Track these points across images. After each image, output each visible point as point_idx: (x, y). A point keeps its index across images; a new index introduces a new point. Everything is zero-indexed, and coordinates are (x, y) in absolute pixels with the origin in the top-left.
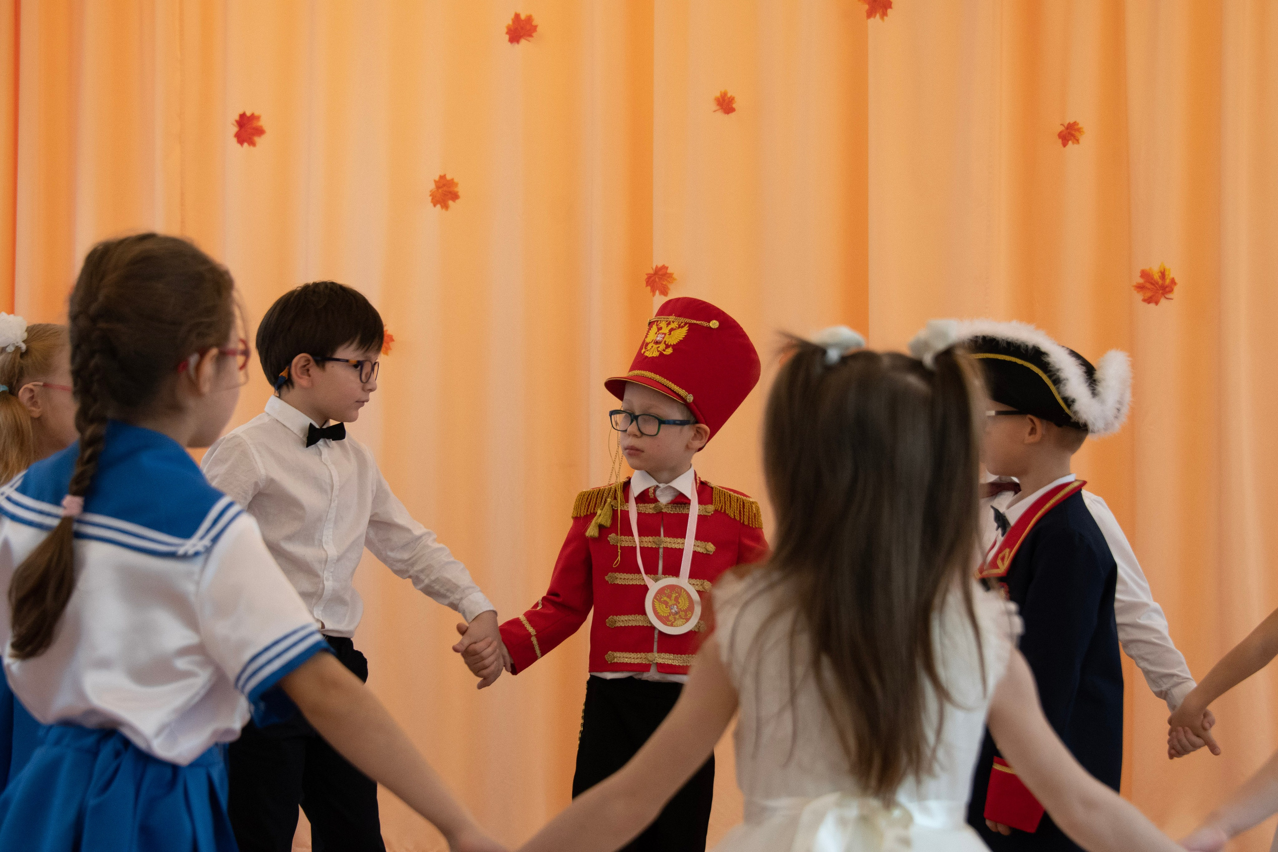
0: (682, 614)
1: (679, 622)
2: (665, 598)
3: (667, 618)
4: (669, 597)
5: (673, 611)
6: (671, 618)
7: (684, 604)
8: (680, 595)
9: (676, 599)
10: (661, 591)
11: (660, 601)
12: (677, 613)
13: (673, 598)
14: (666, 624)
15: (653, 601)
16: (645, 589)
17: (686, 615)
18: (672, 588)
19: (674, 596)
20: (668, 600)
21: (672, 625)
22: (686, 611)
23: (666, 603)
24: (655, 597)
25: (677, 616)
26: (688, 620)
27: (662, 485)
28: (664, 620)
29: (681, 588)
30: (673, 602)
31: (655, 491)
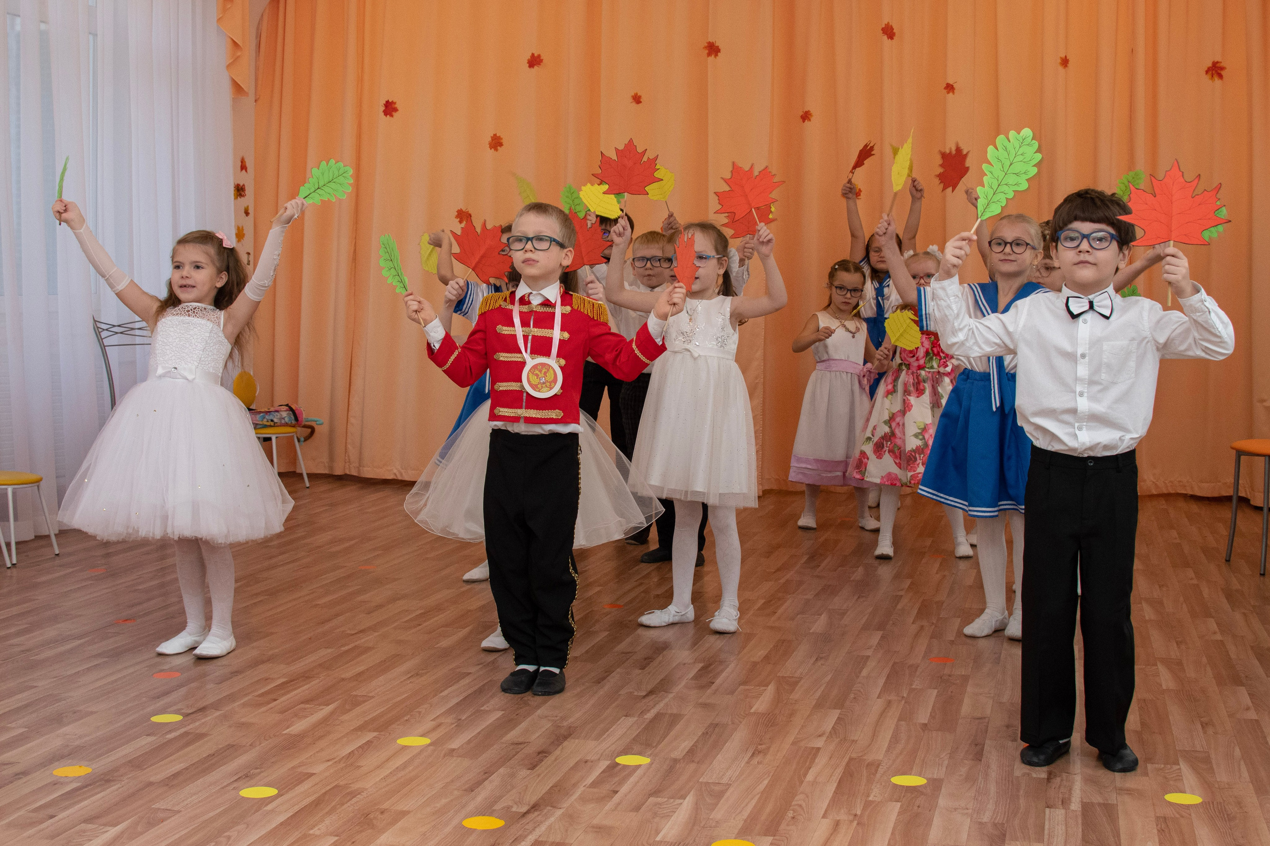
0: (548, 384)
1: (545, 389)
2: (537, 372)
3: (536, 386)
4: (540, 371)
5: (542, 381)
6: (539, 386)
7: (550, 376)
8: (548, 370)
9: (545, 373)
10: (535, 367)
11: (533, 373)
12: (544, 383)
13: (543, 372)
14: (535, 390)
15: (528, 373)
16: (523, 364)
17: (551, 385)
18: (543, 365)
19: (544, 371)
20: (539, 373)
21: (539, 391)
22: (550, 383)
23: (537, 375)
24: (530, 370)
25: (544, 386)
26: (551, 389)
27: (534, 292)
28: (534, 387)
29: (550, 366)
30: (543, 375)
31: (529, 296)
